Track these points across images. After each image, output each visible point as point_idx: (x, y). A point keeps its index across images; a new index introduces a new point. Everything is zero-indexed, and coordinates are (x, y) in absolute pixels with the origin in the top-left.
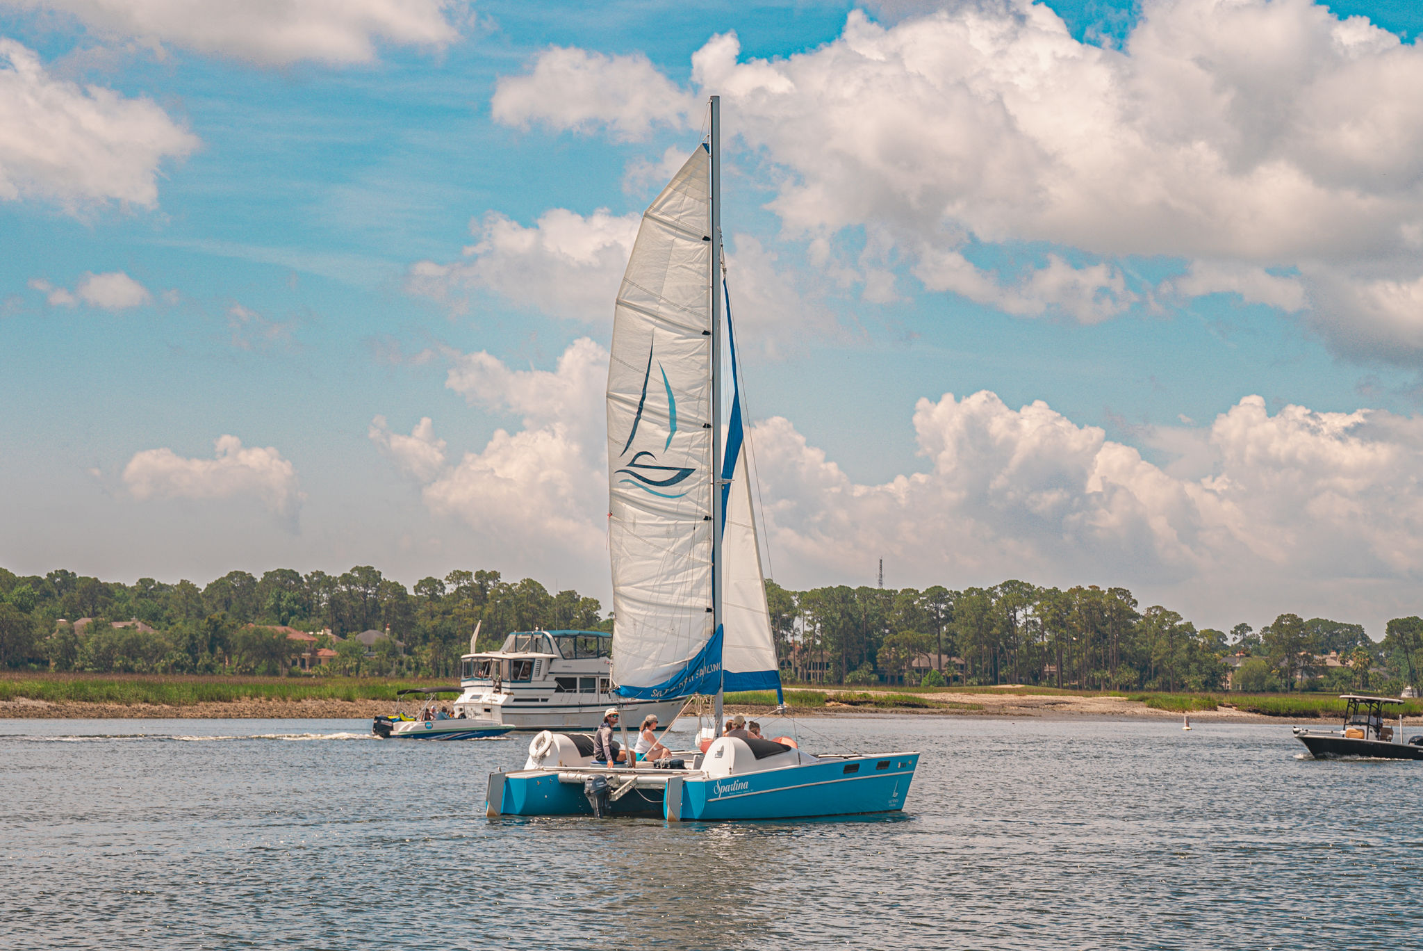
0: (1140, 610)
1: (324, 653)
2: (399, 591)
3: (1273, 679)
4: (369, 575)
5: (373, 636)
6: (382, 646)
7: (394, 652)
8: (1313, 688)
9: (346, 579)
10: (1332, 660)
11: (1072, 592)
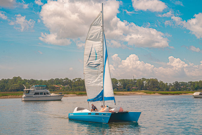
0: (158, 81)
1: (60, 88)
2: (71, 81)
3: (175, 89)
4: (67, 79)
5: (66, 86)
6: (67, 87)
7: (69, 88)
8: (180, 90)
9: (64, 79)
10: (182, 87)
11: (150, 79)
